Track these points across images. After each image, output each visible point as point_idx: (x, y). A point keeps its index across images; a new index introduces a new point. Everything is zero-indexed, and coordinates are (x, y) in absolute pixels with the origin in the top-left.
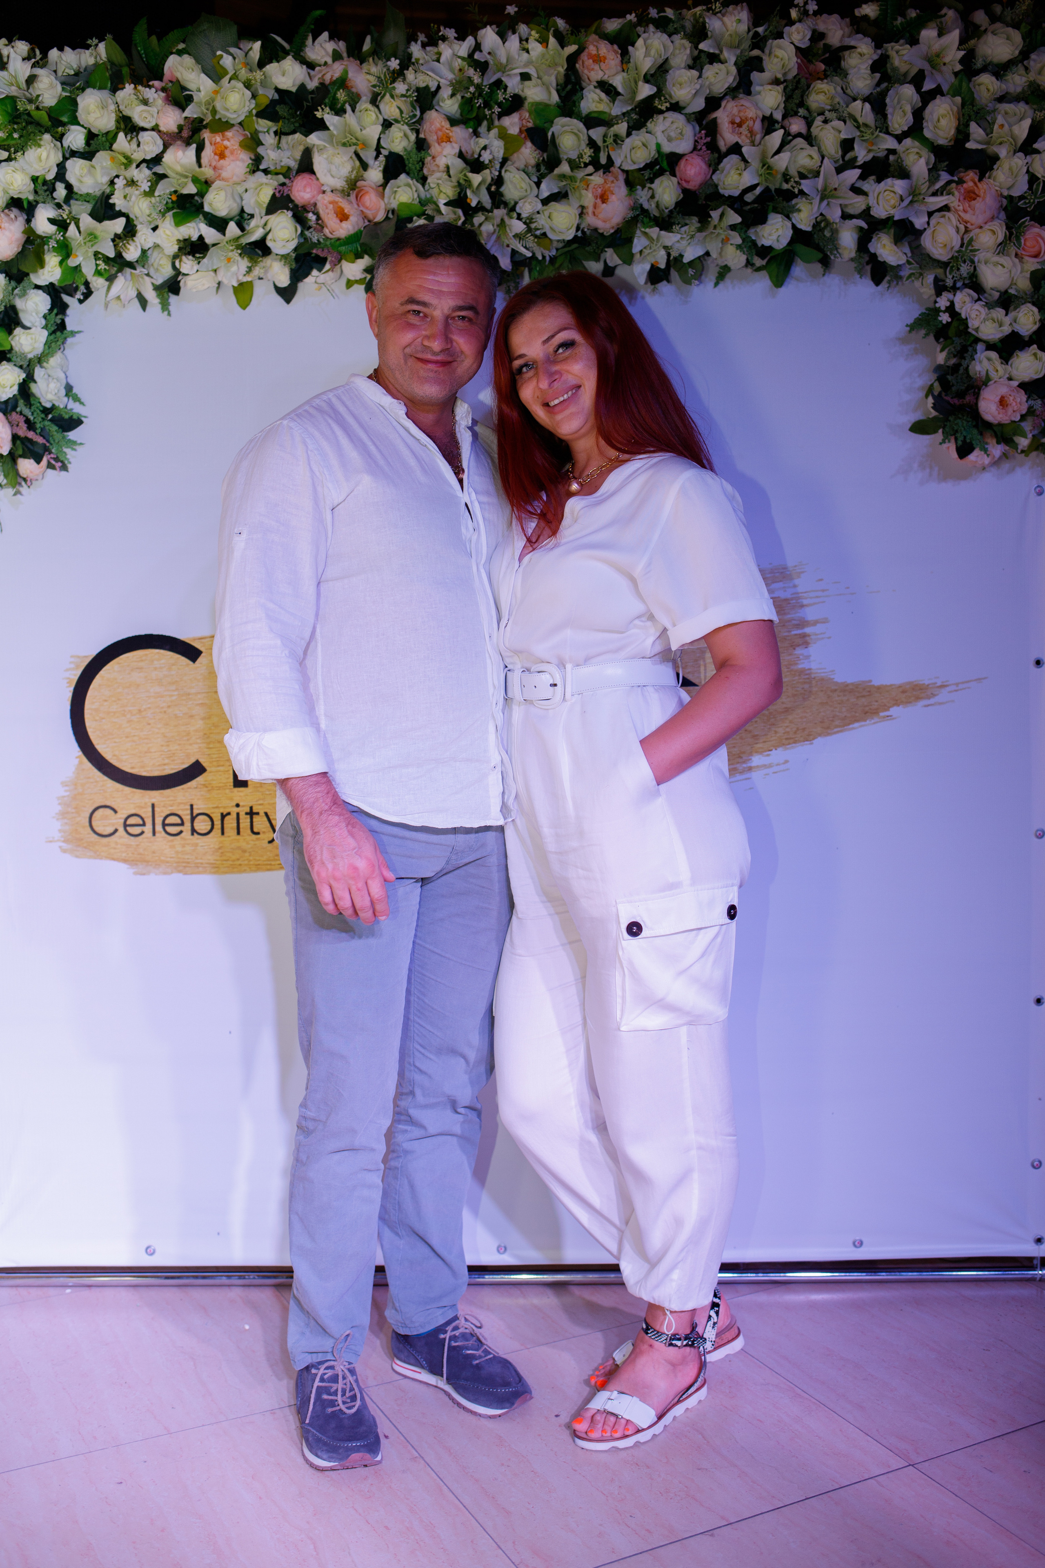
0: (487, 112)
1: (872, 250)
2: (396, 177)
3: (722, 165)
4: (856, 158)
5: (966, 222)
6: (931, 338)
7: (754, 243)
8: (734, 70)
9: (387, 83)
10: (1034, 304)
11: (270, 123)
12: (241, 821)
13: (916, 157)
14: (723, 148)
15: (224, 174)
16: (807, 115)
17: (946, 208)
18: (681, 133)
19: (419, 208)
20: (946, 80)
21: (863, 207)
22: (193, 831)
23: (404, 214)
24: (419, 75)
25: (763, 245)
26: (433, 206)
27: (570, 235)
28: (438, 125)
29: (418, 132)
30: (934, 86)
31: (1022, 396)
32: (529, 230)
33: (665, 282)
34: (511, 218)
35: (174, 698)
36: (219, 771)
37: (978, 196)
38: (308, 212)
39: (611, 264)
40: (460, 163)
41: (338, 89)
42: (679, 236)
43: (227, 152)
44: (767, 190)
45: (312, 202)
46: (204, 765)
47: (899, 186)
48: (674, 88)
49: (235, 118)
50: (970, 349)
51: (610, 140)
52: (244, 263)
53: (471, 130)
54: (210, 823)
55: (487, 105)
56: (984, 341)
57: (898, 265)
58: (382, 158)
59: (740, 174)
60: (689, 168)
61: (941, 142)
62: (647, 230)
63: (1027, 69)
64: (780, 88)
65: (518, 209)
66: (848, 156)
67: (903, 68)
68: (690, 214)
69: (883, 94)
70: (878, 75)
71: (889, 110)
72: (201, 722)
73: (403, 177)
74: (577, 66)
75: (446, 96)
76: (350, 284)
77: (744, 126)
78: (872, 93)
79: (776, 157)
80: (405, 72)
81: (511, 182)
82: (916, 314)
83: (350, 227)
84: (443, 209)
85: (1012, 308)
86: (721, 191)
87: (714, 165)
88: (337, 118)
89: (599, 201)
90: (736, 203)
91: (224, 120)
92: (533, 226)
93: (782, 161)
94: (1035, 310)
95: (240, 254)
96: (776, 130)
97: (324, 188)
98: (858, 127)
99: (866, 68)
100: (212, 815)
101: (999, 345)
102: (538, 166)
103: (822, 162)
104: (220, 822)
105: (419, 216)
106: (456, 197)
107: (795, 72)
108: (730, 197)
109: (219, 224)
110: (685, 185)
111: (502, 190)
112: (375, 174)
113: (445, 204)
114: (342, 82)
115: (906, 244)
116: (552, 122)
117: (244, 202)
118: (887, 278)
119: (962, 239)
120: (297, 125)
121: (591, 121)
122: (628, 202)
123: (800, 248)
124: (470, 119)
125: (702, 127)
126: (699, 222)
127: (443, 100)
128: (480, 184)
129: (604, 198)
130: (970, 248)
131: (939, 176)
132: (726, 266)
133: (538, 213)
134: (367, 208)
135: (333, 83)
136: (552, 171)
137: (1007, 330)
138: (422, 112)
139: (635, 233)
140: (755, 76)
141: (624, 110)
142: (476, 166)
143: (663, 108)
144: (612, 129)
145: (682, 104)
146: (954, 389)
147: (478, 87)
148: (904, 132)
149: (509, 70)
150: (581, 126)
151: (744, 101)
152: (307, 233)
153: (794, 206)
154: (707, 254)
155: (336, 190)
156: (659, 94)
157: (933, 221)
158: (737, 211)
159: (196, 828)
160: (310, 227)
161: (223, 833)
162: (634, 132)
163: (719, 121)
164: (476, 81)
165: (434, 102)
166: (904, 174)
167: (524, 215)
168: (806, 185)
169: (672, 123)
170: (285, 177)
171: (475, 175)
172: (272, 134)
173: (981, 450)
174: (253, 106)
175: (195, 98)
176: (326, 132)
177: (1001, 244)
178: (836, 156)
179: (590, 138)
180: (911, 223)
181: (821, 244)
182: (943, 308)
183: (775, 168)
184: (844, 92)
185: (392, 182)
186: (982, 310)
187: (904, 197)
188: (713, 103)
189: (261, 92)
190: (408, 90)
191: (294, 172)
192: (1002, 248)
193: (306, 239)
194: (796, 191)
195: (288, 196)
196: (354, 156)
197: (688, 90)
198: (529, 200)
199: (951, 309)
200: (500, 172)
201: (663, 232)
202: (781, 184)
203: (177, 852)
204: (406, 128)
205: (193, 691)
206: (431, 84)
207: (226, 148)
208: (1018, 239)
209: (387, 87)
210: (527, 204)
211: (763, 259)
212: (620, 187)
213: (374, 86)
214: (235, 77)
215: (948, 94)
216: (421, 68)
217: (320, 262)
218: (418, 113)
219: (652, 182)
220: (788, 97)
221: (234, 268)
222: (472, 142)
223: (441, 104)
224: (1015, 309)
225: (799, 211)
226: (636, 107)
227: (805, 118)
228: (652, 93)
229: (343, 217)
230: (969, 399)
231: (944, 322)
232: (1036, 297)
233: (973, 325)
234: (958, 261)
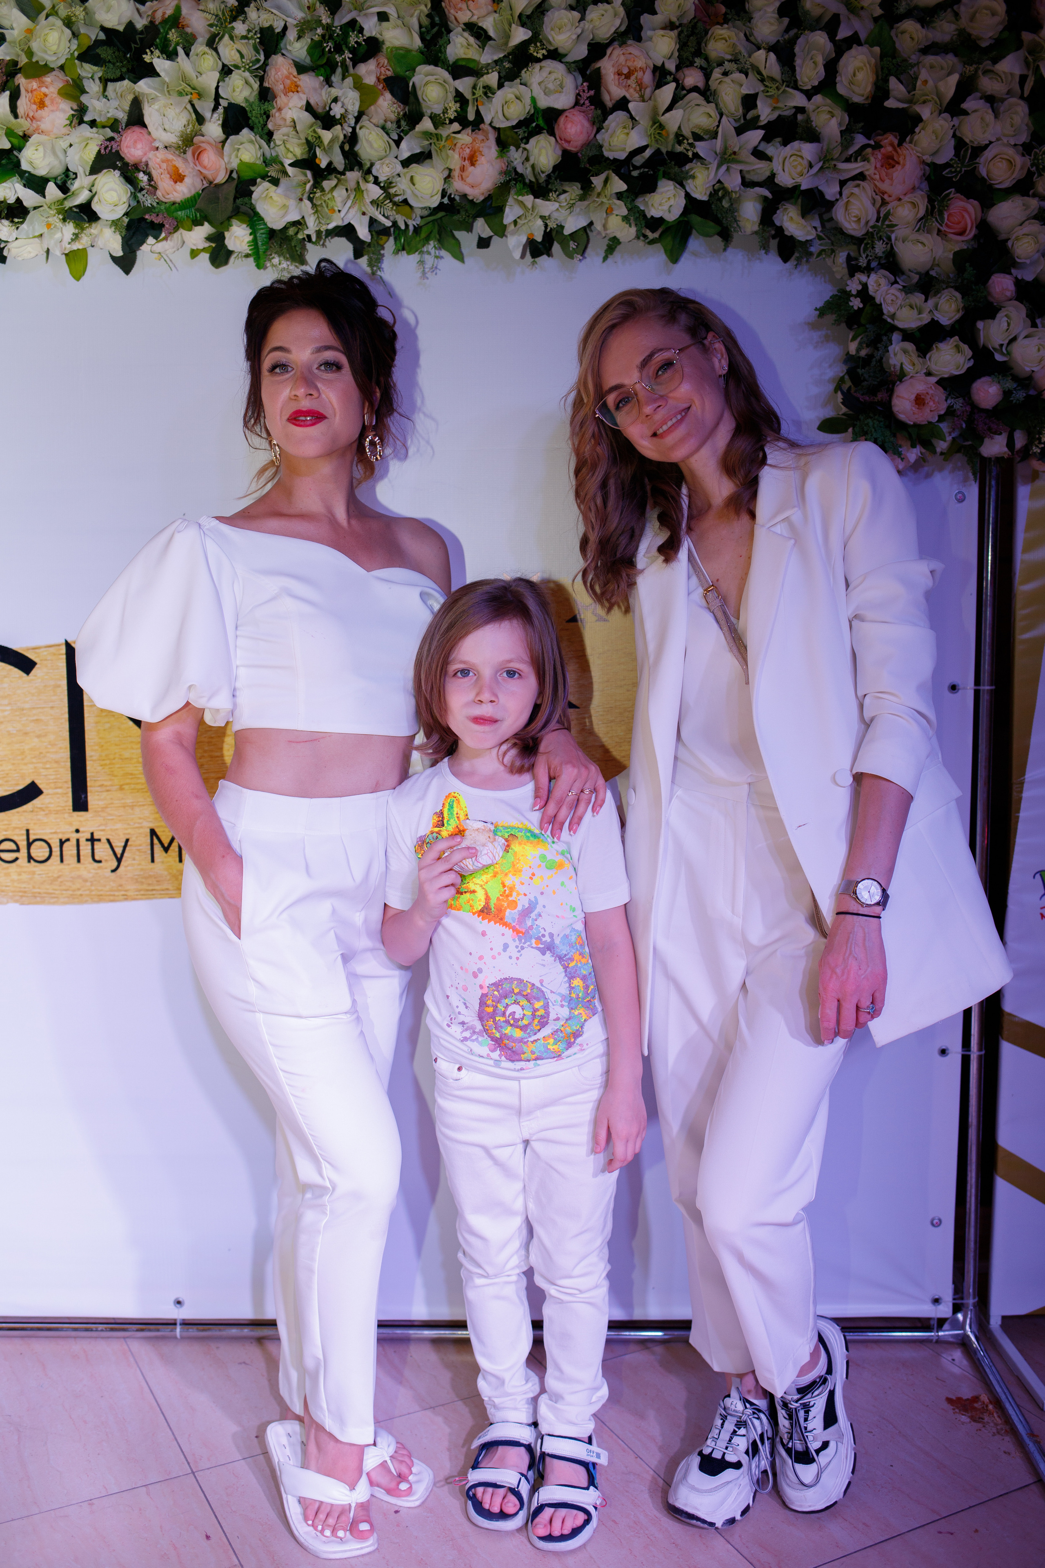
0: (338, 58)
1: (778, 223)
2: (237, 132)
3: (607, 122)
4: (759, 116)
5: (884, 193)
6: (843, 325)
7: (643, 214)
8: (621, 11)
9: (225, 21)
10: (957, 289)
11: (95, 68)
12: (81, 848)
13: (828, 116)
14: (609, 104)
15: (44, 126)
16: (704, 64)
17: (861, 176)
18: (561, 86)
19: (263, 169)
20: (863, 27)
21: (768, 174)
22: (30, 858)
23: (247, 175)
24: (262, 12)
25: (652, 217)
26: (277, 167)
27: (435, 202)
28: (285, 72)
29: (262, 79)
30: (848, 33)
31: (940, 394)
32: (389, 196)
33: (545, 257)
34: (367, 181)
35: (6, 713)
36: (57, 794)
37: (898, 163)
38: (139, 171)
39: (484, 235)
40: (307, 117)
41: (170, 29)
42: (557, 205)
43: (47, 101)
44: (658, 152)
45: (144, 160)
46: (41, 786)
47: (808, 150)
48: (552, 33)
49: (54, 61)
50: (885, 338)
51: (479, 92)
52: (69, 229)
53: (322, 78)
54: (48, 850)
55: (338, 49)
56: (902, 331)
57: (807, 241)
58: (221, 110)
59: (628, 134)
60: (569, 126)
61: (857, 99)
62: (520, 198)
63: (957, 15)
64: (674, 34)
65: (374, 171)
66: (750, 115)
67: (816, 12)
68: (571, 179)
69: (793, 42)
70: (786, 20)
71: (798, 62)
72: (36, 740)
73: (245, 131)
74: (443, 4)
75: (292, 39)
76: (194, 253)
77: (633, 78)
78: (778, 41)
79: (667, 115)
80: (246, 9)
81: (367, 140)
82: (827, 297)
83: (185, 190)
84: (290, 170)
85: (932, 293)
86: (606, 154)
87: (598, 124)
88: (168, 63)
89: (467, 163)
90: (621, 167)
91: (42, 63)
92: (392, 191)
93: (673, 120)
94: (958, 295)
95: (64, 220)
96: (668, 83)
97: (157, 144)
98: (762, 80)
99: (773, 12)
100: (49, 841)
101: (917, 334)
102: (398, 122)
103: (719, 122)
104: (58, 849)
105: (264, 177)
106: (305, 157)
107: (691, 14)
108: (615, 159)
109: (37, 184)
110: (566, 146)
111: (356, 149)
112: (214, 128)
113: (291, 165)
114: (175, 21)
115: (817, 216)
116: (414, 70)
117: (68, 159)
118: (796, 255)
119: (878, 212)
120: (124, 70)
121: (459, 70)
122: (499, 165)
123: (695, 219)
124: (322, 66)
125: (585, 78)
126: (582, 188)
127: (291, 44)
128: (332, 141)
129: (472, 160)
131: (853, 139)
132: (615, 238)
133: (399, 175)
134: (205, 168)
135: (164, 21)
136: (414, 128)
137: (926, 318)
138: (267, 57)
139: (507, 201)
140: (646, 19)
141: (496, 58)
142: (327, 121)
143: (540, 56)
144: (481, 79)
145: (561, 51)
146: (865, 383)
147: (328, 28)
148: (814, 87)
149: (367, 9)
150: (446, 75)
151: (633, 48)
152: (139, 195)
153: (687, 172)
154: (591, 224)
155: (171, 146)
156: (535, 38)
157: (846, 191)
158: (623, 178)
159: (34, 853)
160: (142, 189)
161: (62, 861)
162: (506, 83)
163: (603, 71)
164: (324, 22)
165: (282, 45)
166: (812, 136)
167: (382, 179)
168: (701, 148)
169: (550, 73)
170: (113, 131)
171: (325, 132)
172: (97, 81)
174: (74, 47)
175: (7, 37)
176: (157, 79)
177: (921, 219)
178: (737, 114)
179: (457, 91)
180: (821, 194)
181: (719, 215)
182: (854, 292)
183: (667, 127)
184: (748, 39)
185: (232, 137)
186: (898, 294)
187: (813, 163)
188: (597, 50)
189: (82, 31)
190: (249, 31)
191: (124, 125)
192: (923, 223)
193: (138, 202)
194: (690, 154)
195: (117, 152)
196: (189, 107)
197: (568, 34)
198: (387, 162)
199: (864, 293)
200: (354, 129)
201: (539, 201)
202: (673, 146)
203: (13, 881)
204: (247, 74)
205: (27, 706)
206: (275, 25)
207: (46, 95)
208: (941, 214)
209: (226, 27)
210: (384, 166)
211: (653, 232)
212: (490, 148)
213: (211, 25)
214: (54, 12)
215: (866, 43)
216: (265, 5)
217: (156, 229)
218: (262, 58)
219: (527, 143)
220: (683, 45)
221: (58, 235)
222: (323, 92)
223: (288, 47)
224: (935, 295)
225: (693, 177)
226: (509, 54)
227: (701, 68)
228: (526, 38)
229: (178, 178)
230: (881, 396)
231: (856, 308)
232: (960, 280)
233: (889, 311)
234: (873, 237)
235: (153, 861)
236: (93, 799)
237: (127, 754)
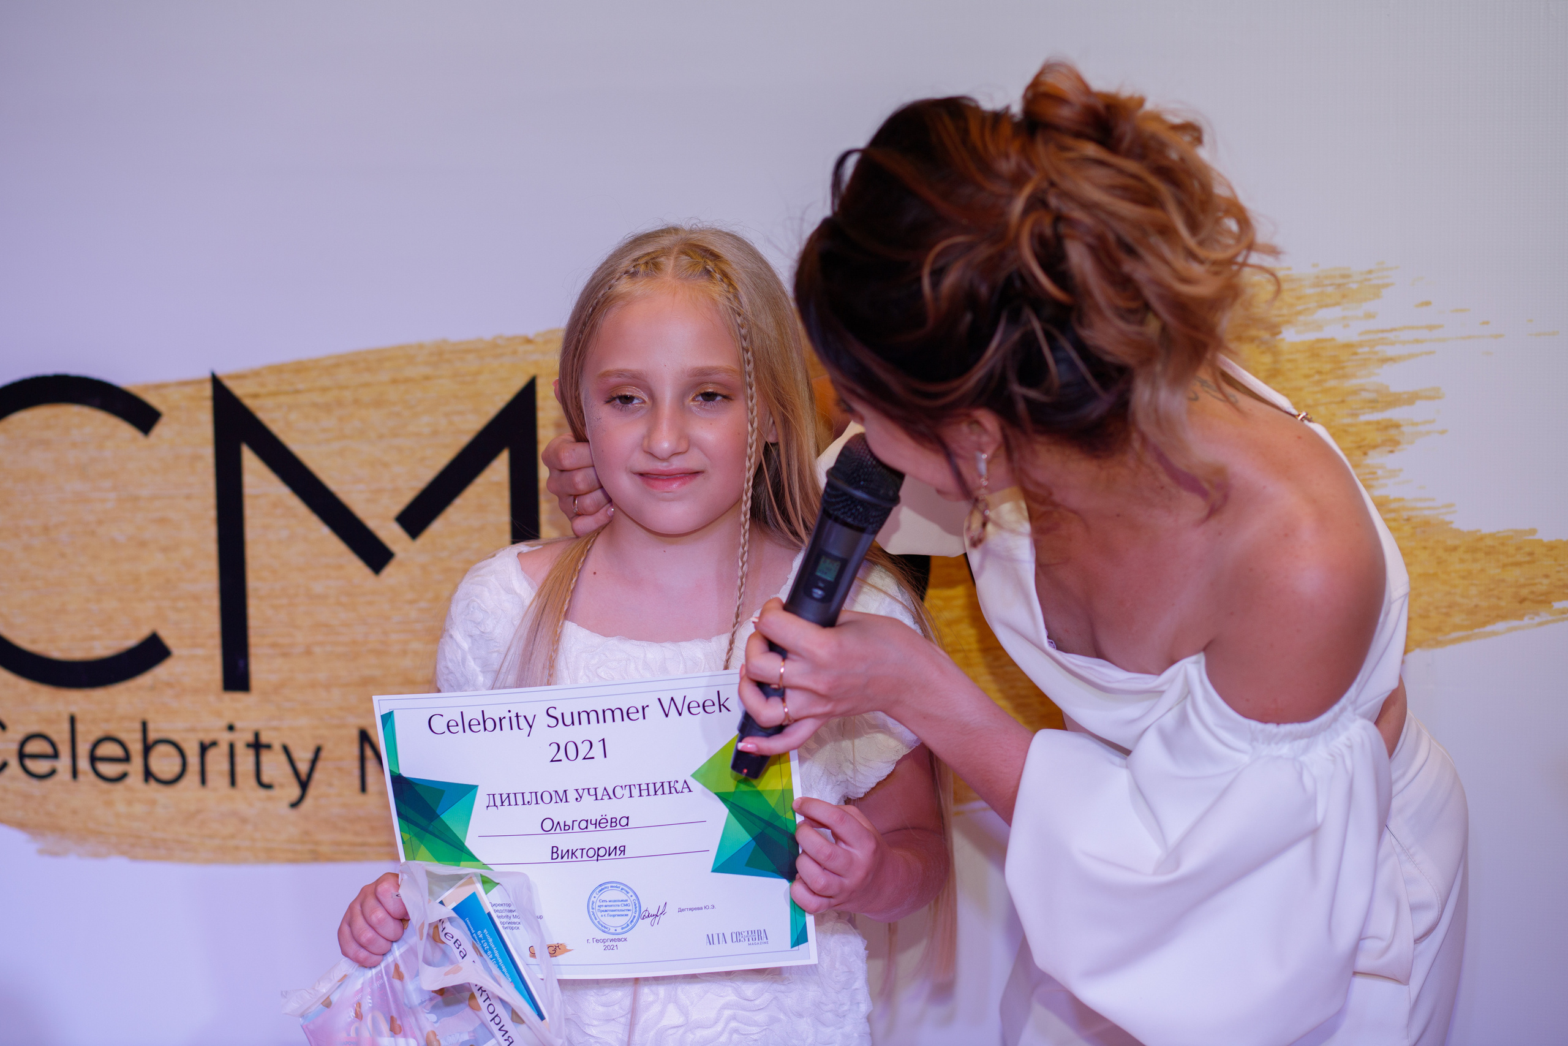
12: (237, 760)
22: (148, 775)
35: (109, 505)
36: (197, 657)
46: (168, 642)
54: (179, 761)
72: (160, 556)
100: (183, 745)
104: (197, 760)
159: (154, 766)
161: (203, 783)
203: (117, 816)
205: (145, 492)
235: (363, 788)
236: (259, 668)
237: (318, 588)
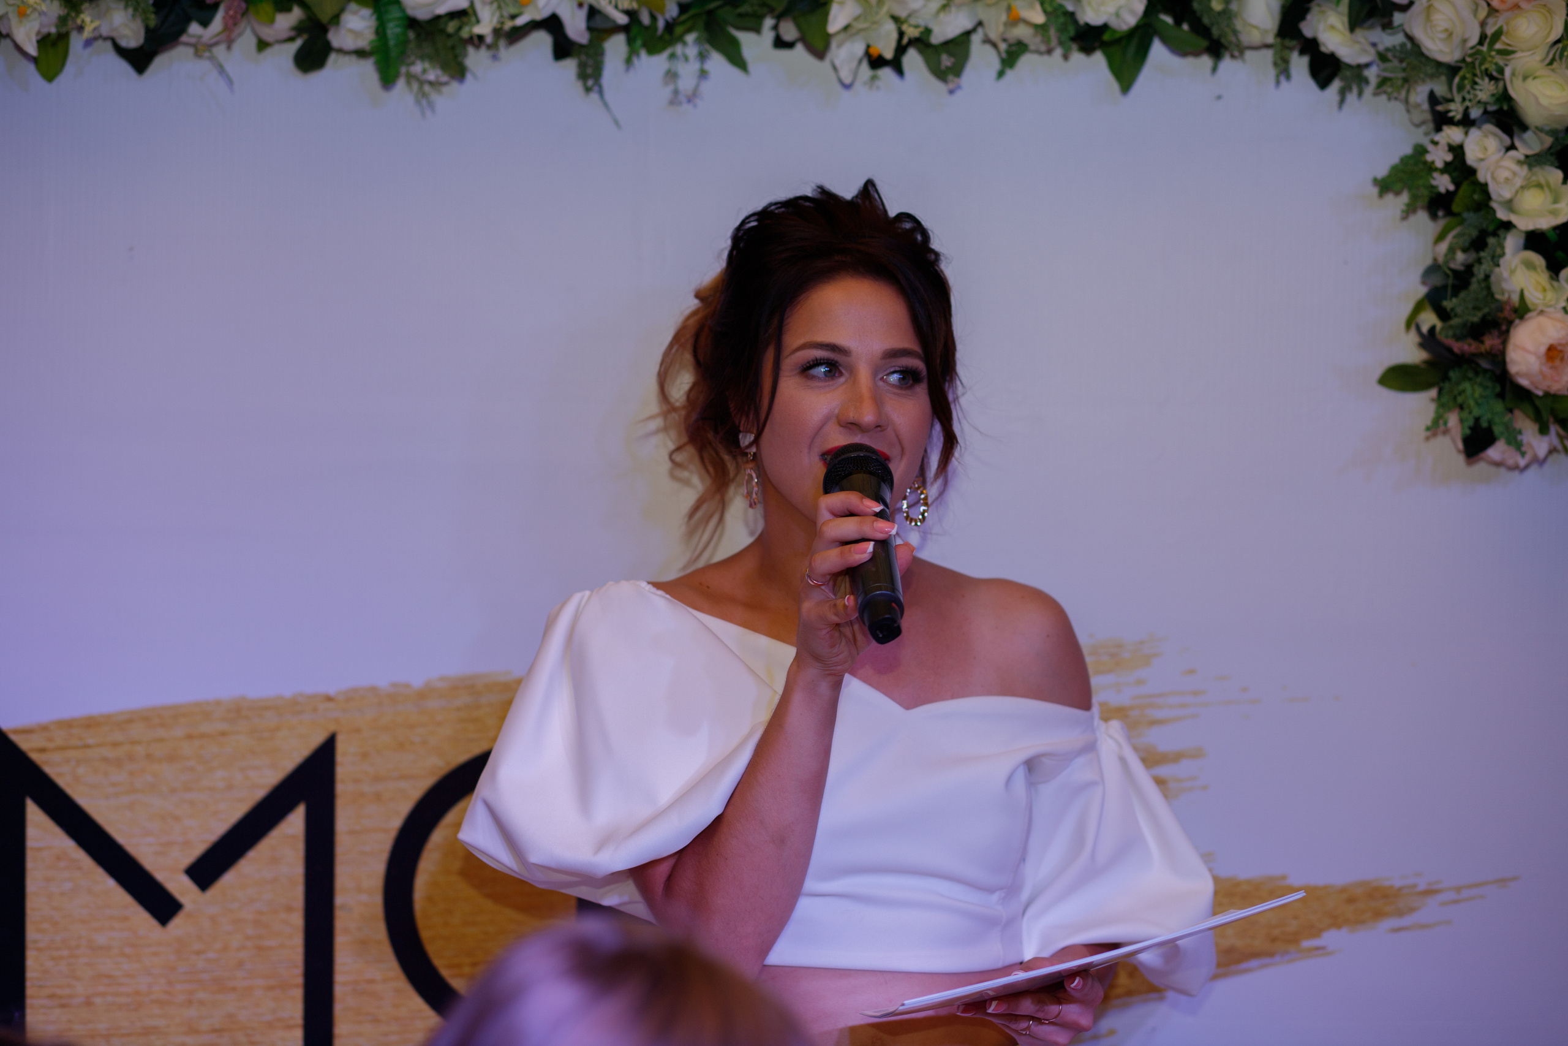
1: (1308, 33)
7: (1072, 19)
25: (1087, 25)
50: (1491, 241)
57: (1357, 62)
76: (264, 43)
101: (1553, 237)
115: (1375, 27)
119: (1483, 24)
123: (1164, 25)
130: (1498, 46)
132: (1019, 41)
146: (1455, 321)
154: (976, 27)
173: (1509, 443)
177: (1556, 42)
181: (1205, 19)
186: (1516, 168)
192: (1559, 51)
199: (1455, 164)
211: (1087, 49)
217: (205, 12)
230: (1487, 343)
231: (1442, 190)
233: (1500, 195)
234: (1474, 67)
236: (35, 1020)
237: (101, 939)
